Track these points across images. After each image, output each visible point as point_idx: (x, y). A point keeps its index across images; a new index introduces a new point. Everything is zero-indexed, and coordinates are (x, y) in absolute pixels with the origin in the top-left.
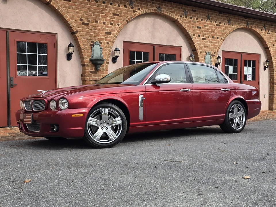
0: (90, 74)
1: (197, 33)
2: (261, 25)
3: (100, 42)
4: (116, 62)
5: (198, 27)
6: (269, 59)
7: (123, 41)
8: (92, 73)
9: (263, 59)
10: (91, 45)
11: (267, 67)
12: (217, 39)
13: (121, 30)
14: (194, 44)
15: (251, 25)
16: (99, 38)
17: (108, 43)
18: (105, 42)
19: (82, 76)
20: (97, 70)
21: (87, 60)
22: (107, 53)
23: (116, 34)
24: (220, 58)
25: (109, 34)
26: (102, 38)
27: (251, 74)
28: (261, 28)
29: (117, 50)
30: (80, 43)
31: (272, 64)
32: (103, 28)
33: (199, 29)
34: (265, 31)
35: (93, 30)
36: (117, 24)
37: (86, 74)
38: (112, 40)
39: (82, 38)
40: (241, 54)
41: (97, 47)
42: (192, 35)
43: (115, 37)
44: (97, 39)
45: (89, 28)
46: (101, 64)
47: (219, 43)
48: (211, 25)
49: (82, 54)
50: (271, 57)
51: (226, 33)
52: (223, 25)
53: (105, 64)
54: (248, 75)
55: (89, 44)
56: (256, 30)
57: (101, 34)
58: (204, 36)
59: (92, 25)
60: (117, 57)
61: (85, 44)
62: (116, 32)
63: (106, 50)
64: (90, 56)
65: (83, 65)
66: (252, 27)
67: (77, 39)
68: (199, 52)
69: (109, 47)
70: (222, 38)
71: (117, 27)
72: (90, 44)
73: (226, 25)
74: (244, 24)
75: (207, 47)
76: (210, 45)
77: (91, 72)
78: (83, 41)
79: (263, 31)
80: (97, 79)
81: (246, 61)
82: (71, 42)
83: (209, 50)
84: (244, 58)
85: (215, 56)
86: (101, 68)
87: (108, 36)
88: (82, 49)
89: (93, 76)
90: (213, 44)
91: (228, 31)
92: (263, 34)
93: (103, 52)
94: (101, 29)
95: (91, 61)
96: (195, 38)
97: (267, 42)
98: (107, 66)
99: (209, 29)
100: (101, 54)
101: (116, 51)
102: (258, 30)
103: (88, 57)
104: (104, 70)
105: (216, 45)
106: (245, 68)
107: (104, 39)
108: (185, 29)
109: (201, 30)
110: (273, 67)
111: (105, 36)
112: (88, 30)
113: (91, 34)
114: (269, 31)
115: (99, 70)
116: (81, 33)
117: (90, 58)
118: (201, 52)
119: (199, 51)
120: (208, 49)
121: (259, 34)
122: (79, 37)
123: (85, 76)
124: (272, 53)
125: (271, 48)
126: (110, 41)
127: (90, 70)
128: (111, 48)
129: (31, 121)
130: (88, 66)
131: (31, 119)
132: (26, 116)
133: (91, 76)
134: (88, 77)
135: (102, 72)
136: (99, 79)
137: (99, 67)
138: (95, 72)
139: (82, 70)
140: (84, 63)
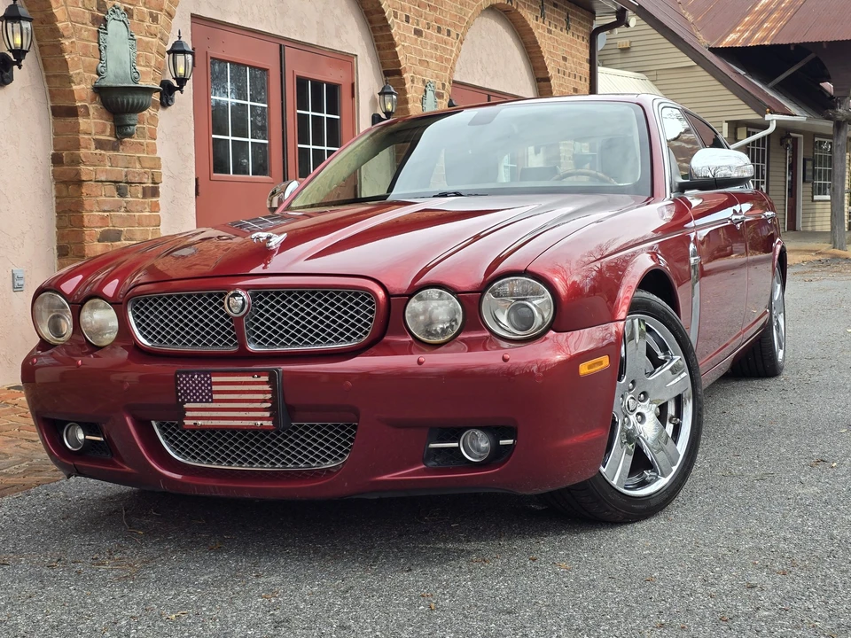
0: (98, 151)
1: (403, 9)
2: (535, 2)
3: (126, 10)
8: (101, 149)
10: (95, 20)
12: (447, 35)
14: (397, 49)
17: (155, 19)
18: (145, 10)
19: (56, 160)
20: (121, 130)
21: (82, 90)
22: (153, 64)
28: (536, 10)
34: (544, 23)
37: (83, 151)
38: (166, 4)
40: (489, 95)
41: (117, 32)
42: (390, 15)
46: (141, 108)
47: (451, 51)
49: (65, 61)
51: (467, 19)
53: (148, 111)
55: (88, 15)
56: (526, 18)
58: (418, 24)
60: (182, 81)
61: (73, 14)
63: (147, 47)
64: (91, 72)
65: (63, 111)
66: (517, 4)
68: (410, 79)
69: (159, 36)
70: (457, 36)
72: (93, 15)
75: (426, 64)
76: (432, 57)
77: (100, 145)
79: (540, 22)
80: (124, 174)
83: (432, 76)
85: (445, 98)
88: (66, 34)
89: (107, 162)
90: (439, 53)
91: (471, 12)
92: (540, 30)
93: (138, 56)
95: (101, 91)
96: (399, 26)
97: (547, 59)
98: (153, 120)
100: (132, 63)
101: (180, 57)
102: (529, 16)
103: (86, 75)
104: (144, 137)
105: (446, 60)
114: (550, 24)
115: (130, 135)
117: (93, 78)
118: (412, 81)
119: (407, 77)
120: (429, 72)
121: (531, 29)
123: (76, 161)
125: (555, 82)
126: (161, 11)
127: (97, 133)
128: (165, 39)
129: (267, 414)
130: (87, 114)
131: (269, 405)
132: (212, 384)
133: (101, 161)
134: (91, 168)
135: (137, 143)
136: (130, 178)
137: (131, 122)
138: (114, 142)
139: (56, 134)
140: (67, 103)
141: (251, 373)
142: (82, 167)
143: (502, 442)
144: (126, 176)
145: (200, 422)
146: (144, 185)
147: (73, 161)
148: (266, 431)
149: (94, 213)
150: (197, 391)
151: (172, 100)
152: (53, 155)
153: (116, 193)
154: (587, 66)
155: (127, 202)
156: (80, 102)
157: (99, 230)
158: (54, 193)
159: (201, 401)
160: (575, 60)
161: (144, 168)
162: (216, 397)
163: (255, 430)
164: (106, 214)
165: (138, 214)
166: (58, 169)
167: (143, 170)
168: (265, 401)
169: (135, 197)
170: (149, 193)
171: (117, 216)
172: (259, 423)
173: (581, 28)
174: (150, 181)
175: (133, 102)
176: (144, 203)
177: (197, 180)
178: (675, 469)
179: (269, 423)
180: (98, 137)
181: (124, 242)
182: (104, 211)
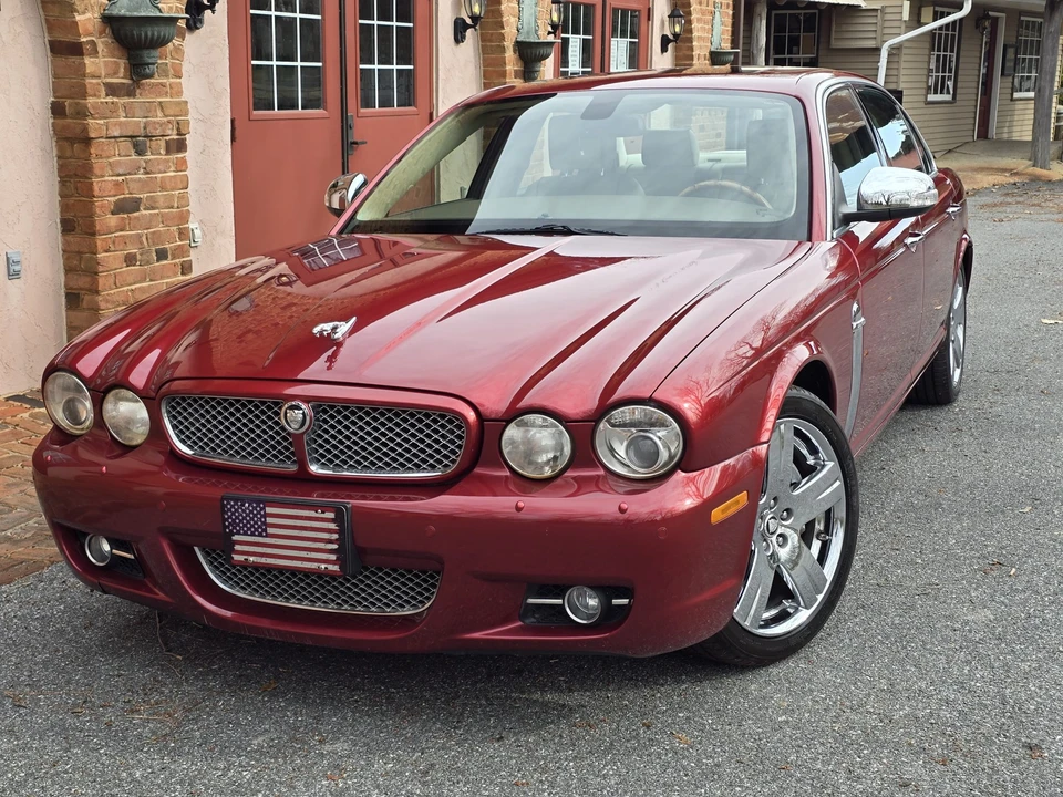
0: (109, 99)
6: (681, 3)
8: (113, 95)
9: (661, 4)
11: (675, 41)
19: (57, 110)
20: (138, 70)
21: (87, 20)
37: (91, 100)
46: (163, 42)
53: (171, 42)
60: (214, 1)
65: (64, 48)
77: (112, 90)
80: (142, 126)
81: (615, 13)
89: (121, 113)
95: (110, 21)
98: (178, 52)
104: (167, 76)
106: (614, 41)
110: (690, 40)
115: (151, 76)
117: (102, 5)
123: (82, 113)
127: (107, 76)
129: (333, 557)
130: (95, 52)
131: (335, 546)
132: (266, 515)
133: (113, 110)
134: (102, 122)
135: (158, 84)
136: (150, 131)
137: (151, 61)
138: (129, 85)
139: (55, 76)
140: (69, 38)
141: (313, 507)
142: (90, 121)
143: (615, 602)
144: (145, 128)
145: (252, 559)
146: (167, 138)
147: (78, 113)
148: (333, 576)
149: (106, 178)
150: (248, 522)
151: (201, 21)
152: (53, 104)
153: (133, 151)
155: (146, 162)
156: (85, 36)
157: (112, 199)
158: (55, 154)
159: (253, 534)
161: (166, 116)
162: (270, 530)
163: (320, 575)
164: (120, 178)
165: (160, 175)
166: (61, 122)
167: (166, 119)
168: (330, 541)
169: (156, 155)
170: (174, 147)
171: (135, 180)
172: (323, 566)
174: (175, 132)
175: (153, 35)
176: (168, 161)
177: (233, 121)
178: (820, 597)
179: (336, 568)
180: (109, 80)
181: (144, 212)
182: (119, 175)
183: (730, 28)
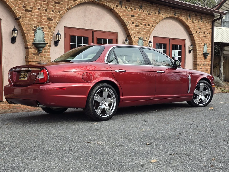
0: (33, 56)
1: (131, 21)
2: (186, 15)
3: (42, 27)
4: (58, 45)
5: (132, 16)
6: (193, 44)
7: (65, 27)
8: (34, 55)
9: (188, 44)
10: (34, 30)
11: (192, 51)
12: (149, 26)
13: (62, 17)
14: (129, 30)
15: (178, 15)
16: (41, 24)
17: (50, 29)
18: (47, 27)
20: (39, 52)
21: (30, 43)
23: (57, 20)
24: (151, 43)
25: (51, 20)
26: (45, 24)
27: (178, 56)
28: (186, 17)
29: (58, 34)
30: (23, 28)
31: (195, 48)
32: (45, 15)
33: (132, 17)
34: (190, 20)
35: (36, 17)
36: (58, 11)
37: (29, 56)
38: (53, 25)
39: (25, 23)
40: (170, 39)
41: (39, 31)
42: (126, 23)
43: (56, 23)
44: (39, 25)
45: (32, 15)
46: (43, 47)
47: (150, 30)
48: (144, 14)
49: (26, 38)
50: (195, 42)
51: (157, 21)
52: (154, 14)
53: (47, 47)
54: (175, 58)
55: (32, 29)
56: (182, 19)
57: (43, 20)
58: (137, 24)
59: (35, 12)
60: (59, 41)
61: (28, 29)
62: (57, 18)
63: (48, 34)
64: (32, 40)
65: (27, 48)
66: (179, 16)
67: (21, 24)
69: (51, 32)
70: (153, 26)
71: (58, 14)
73: (157, 14)
74: (172, 14)
75: (140, 33)
76: (142, 31)
77: (34, 54)
78: (26, 26)
79: (189, 20)
80: (40, 60)
81: (173, 45)
82: (15, 27)
83: (142, 36)
84: (172, 43)
85: (147, 41)
86: (43, 51)
87: (50, 22)
88: (26, 33)
89: (36, 58)
90: (145, 30)
91: (158, 20)
92: (189, 22)
93: (45, 36)
94: (43, 16)
95: (34, 44)
96: (130, 25)
97: (191, 29)
98: (49, 49)
99: (142, 18)
100: (43, 38)
101: (58, 36)
102: (184, 19)
104: (46, 53)
105: (148, 32)
106: (173, 51)
107: (46, 24)
108: (120, 17)
109: (135, 18)
110: (196, 51)
111: (47, 22)
112: (31, 17)
113: (34, 20)
114: (193, 20)
115: (41, 52)
116: (24, 19)
117: (33, 41)
118: (134, 38)
119: (132, 37)
121: (185, 22)
122: (23, 22)
123: (28, 58)
124: (195, 39)
125: (195, 35)
126: (52, 27)
128: (53, 32)
134: (32, 59)
135: (44, 54)
136: (41, 61)
137: (41, 50)
138: (38, 54)
139: (26, 52)
140: (27, 46)
142: (29, 59)
152: (25, 56)
154: (211, 30)
156: (29, 46)
160: (205, 29)
161: (46, 59)
166: (26, 59)
173: (208, 20)
174: (47, 61)
180: (33, 53)
183: (210, 49)
